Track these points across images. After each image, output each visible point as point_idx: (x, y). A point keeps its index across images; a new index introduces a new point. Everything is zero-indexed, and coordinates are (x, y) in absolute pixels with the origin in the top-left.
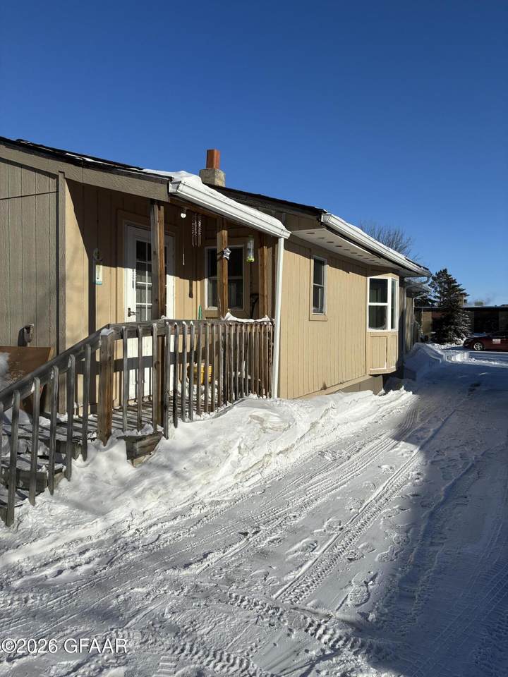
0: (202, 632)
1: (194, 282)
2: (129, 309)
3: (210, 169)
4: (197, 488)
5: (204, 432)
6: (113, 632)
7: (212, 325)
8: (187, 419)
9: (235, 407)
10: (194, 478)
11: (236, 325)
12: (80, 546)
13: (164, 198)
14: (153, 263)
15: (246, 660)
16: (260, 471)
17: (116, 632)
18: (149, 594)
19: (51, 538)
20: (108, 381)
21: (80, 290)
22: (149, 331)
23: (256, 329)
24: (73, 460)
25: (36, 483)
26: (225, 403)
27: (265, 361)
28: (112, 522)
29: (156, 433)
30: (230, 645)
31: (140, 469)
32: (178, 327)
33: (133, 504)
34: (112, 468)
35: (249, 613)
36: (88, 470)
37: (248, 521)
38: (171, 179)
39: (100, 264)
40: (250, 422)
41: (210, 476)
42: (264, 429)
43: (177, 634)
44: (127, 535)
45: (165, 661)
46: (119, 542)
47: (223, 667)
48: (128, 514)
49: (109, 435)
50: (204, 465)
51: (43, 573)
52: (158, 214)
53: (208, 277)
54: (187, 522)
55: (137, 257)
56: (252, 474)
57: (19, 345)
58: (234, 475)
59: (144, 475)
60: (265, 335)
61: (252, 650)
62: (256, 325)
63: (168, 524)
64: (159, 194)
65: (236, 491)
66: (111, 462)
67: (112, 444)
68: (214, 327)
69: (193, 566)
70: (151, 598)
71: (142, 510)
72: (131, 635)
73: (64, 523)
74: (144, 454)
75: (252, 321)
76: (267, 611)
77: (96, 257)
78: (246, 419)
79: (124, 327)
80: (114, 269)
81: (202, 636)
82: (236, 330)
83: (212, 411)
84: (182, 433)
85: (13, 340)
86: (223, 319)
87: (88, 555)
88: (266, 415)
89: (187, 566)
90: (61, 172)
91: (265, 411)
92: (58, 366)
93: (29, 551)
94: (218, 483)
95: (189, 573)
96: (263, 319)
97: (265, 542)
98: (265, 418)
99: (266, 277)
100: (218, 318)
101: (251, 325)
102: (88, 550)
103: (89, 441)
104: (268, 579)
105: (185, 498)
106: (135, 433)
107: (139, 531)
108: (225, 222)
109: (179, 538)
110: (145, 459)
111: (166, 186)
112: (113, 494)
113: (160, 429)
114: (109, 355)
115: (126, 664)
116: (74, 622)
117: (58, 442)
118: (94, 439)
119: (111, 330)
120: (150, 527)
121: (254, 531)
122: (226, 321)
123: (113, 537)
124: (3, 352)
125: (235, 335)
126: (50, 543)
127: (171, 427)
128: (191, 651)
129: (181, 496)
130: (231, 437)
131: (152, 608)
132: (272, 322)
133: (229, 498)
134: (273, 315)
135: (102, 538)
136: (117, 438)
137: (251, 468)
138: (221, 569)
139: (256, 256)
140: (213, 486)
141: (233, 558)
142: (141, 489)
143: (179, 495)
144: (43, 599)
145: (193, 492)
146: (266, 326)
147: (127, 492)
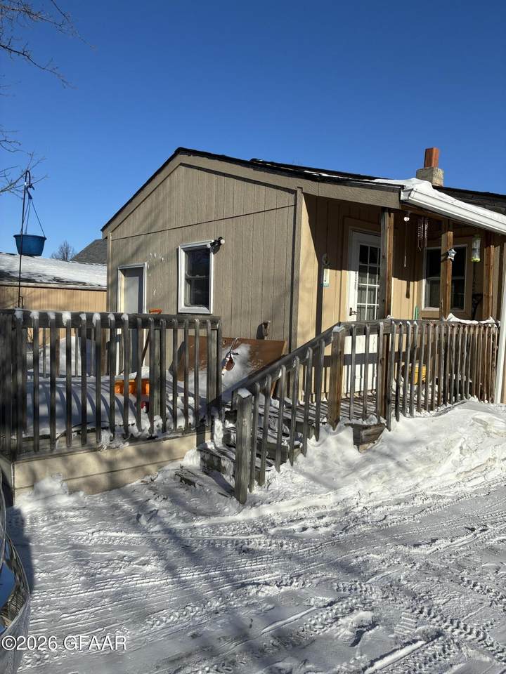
0: (439, 602)
1: (411, 283)
2: (351, 309)
3: (428, 168)
4: (419, 480)
5: (424, 428)
6: (357, 583)
7: (435, 326)
8: (408, 415)
9: (456, 408)
10: (416, 470)
11: (459, 326)
12: (316, 512)
13: (395, 205)
14: (381, 266)
15: (482, 633)
16: (483, 474)
17: (360, 584)
18: (383, 561)
19: (294, 501)
20: (338, 373)
21: (309, 291)
22: (376, 330)
23: (479, 331)
24: (308, 439)
25: (281, 455)
26: (445, 403)
27: (488, 365)
28: (342, 497)
29: (380, 424)
30: (465, 618)
31: (365, 455)
32: (403, 326)
33: (360, 485)
34: (339, 450)
35: (482, 597)
36: (320, 449)
37: (473, 518)
38: (403, 187)
39: (327, 268)
40: (472, 425)
41: (432, 471)
42: (488, 433)
43: (414, 598)
44: (356, 510)
45: (405, 616)
46: (350, 515)
47: (461, 633)
48: (356, 493)
49: (337, 421)
50: (426, 459)
51: (292, 527)
52: (389, 221)
53: (426, 278)
54: (410, 509)
55: (360, 260)
56: (475, 476)
57: (257, 338)
58: (456, 473)
59: (369, 461)
60: (489, 337)
61: (487, 626)
62: (480, 327)
63: (393, 508)
64: (391, 201)
65: (458, 489)
66: (340, 446)
67: (340, 430)
68: (437, 327)
69: (423, 547)
70: (387, 565)
71: (368, 491)
72: (373, 589)
73: (304, 491)
74: (368, 442)
75: (475, 322)
76: (501, 599)
77: (324, 262)
78: (469, 421)
79: (353, 325)
80: (339, 272)
81: (438, 605)
82: (458, 332)
83: (432, 409)
84: (403, 426)
85: (253, 333)
86: (444, 320)
87: (325, 520)
88: (490, 419)
89: (416, 545)
90: (298, 187)
91: (489, 415)
92: (300, 357)
93: (278, 508)
94: (438, 479)
95: (420, 552)
96: (487, 321)
97: (495, 540)
98: (489, 423)
99: (491, 277)
100: (440, 319)
101: (475, 327)
102: (325, 516)
103: (321, 424)
104: (500, 573)
105: (407, 488)
106: (360, 422)
107: (366, 509)
108: (451, 223)
109: (405, 521)
110: (369, 447)
111: (398, 194)
112: (342, 474)
113: (383, 421)
114: (339, 350)
115: (372, 610)
116: (323, 569)
117: (297, 423)
118: (324, 423)
119: (342, 328)
120: (377, 507)
121: (480, 529)
122: (448, 322)
123: (344, 511)
124: (246, 343)
125: (457, 336)
126: (293, 505)
127: (393, 420)
128: (429, 614)
129: (403, 485)
130: (453, 436)
131: (389, 573)
132: (497, 324)
133: (450, 495)
134: (498, 317)
135: (335, 509)
136: (345, 425)
137: (473, 470)
138: (451, 555)
139: (481, 256)
140: (435, 481)
141: (461, 548)
142: (366, 473)
143: (402, 483)
144: (295, 547)
145: (415, 483)
146: (490, 328)
147: (354, 474)
